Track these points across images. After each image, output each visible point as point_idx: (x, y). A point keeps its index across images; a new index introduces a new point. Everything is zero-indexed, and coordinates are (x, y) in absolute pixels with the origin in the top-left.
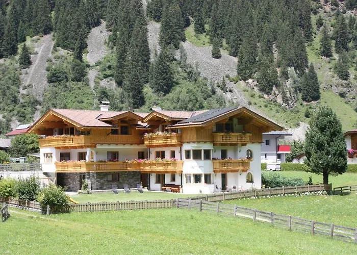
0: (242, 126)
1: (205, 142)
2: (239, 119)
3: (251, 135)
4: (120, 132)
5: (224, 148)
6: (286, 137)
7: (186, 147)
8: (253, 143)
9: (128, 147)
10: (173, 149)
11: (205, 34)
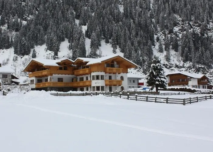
0: (118, 65)
1: (101, 72)
2: (117, 62)
3: (123, 69)
4: (63, 68)
5: (110, 75)
6: (142, 79)
7: (93, 74)
8: (124, 73)
9: (67, 76)
10: (87, 76)
11: (109, 44)
